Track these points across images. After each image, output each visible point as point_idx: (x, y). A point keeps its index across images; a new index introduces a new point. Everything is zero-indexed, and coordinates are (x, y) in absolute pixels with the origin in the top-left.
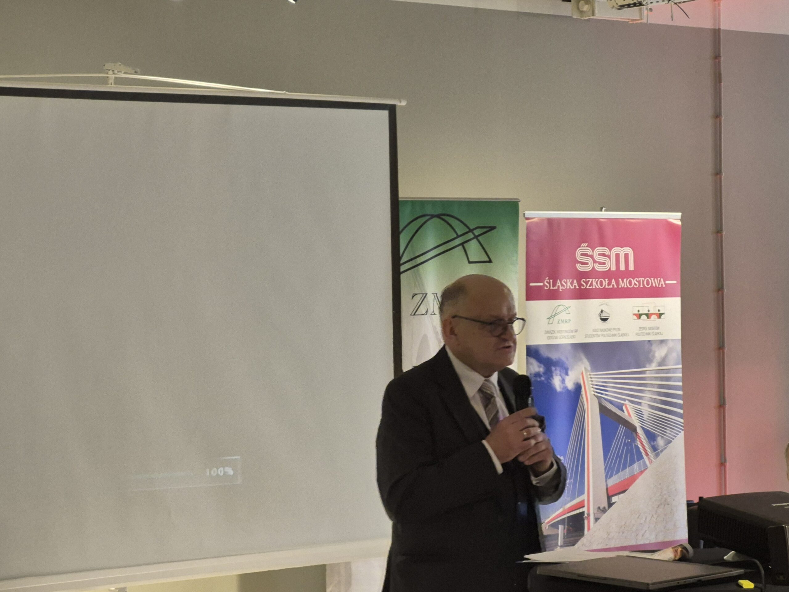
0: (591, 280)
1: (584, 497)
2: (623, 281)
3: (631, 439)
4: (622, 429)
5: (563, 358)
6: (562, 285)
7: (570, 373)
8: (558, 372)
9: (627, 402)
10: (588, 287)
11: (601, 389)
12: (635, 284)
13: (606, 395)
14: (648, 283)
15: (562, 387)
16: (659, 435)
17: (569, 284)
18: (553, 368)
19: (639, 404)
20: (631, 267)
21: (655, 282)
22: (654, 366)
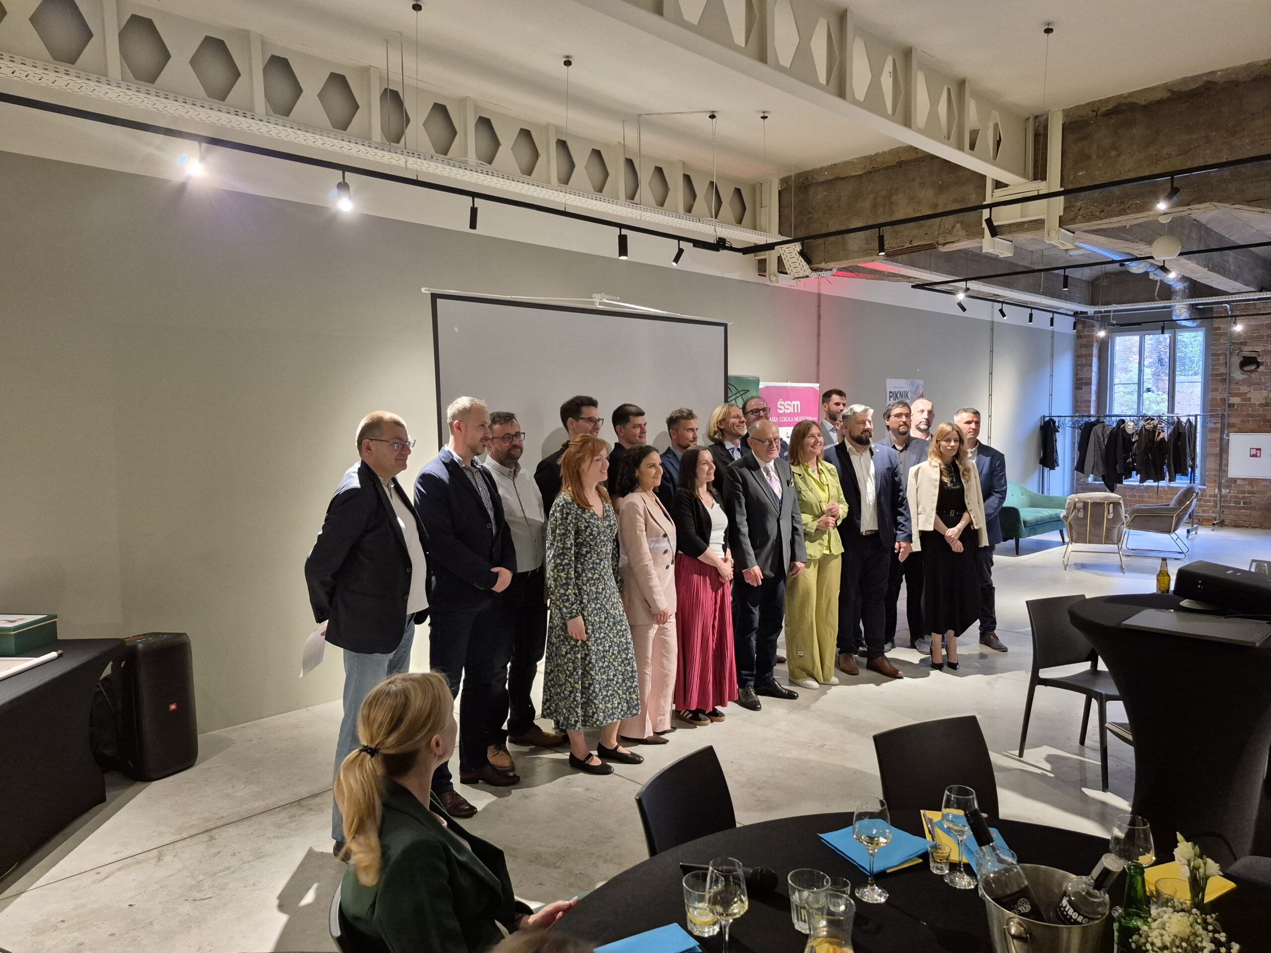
0: (783, 417)
20: (799, 411)
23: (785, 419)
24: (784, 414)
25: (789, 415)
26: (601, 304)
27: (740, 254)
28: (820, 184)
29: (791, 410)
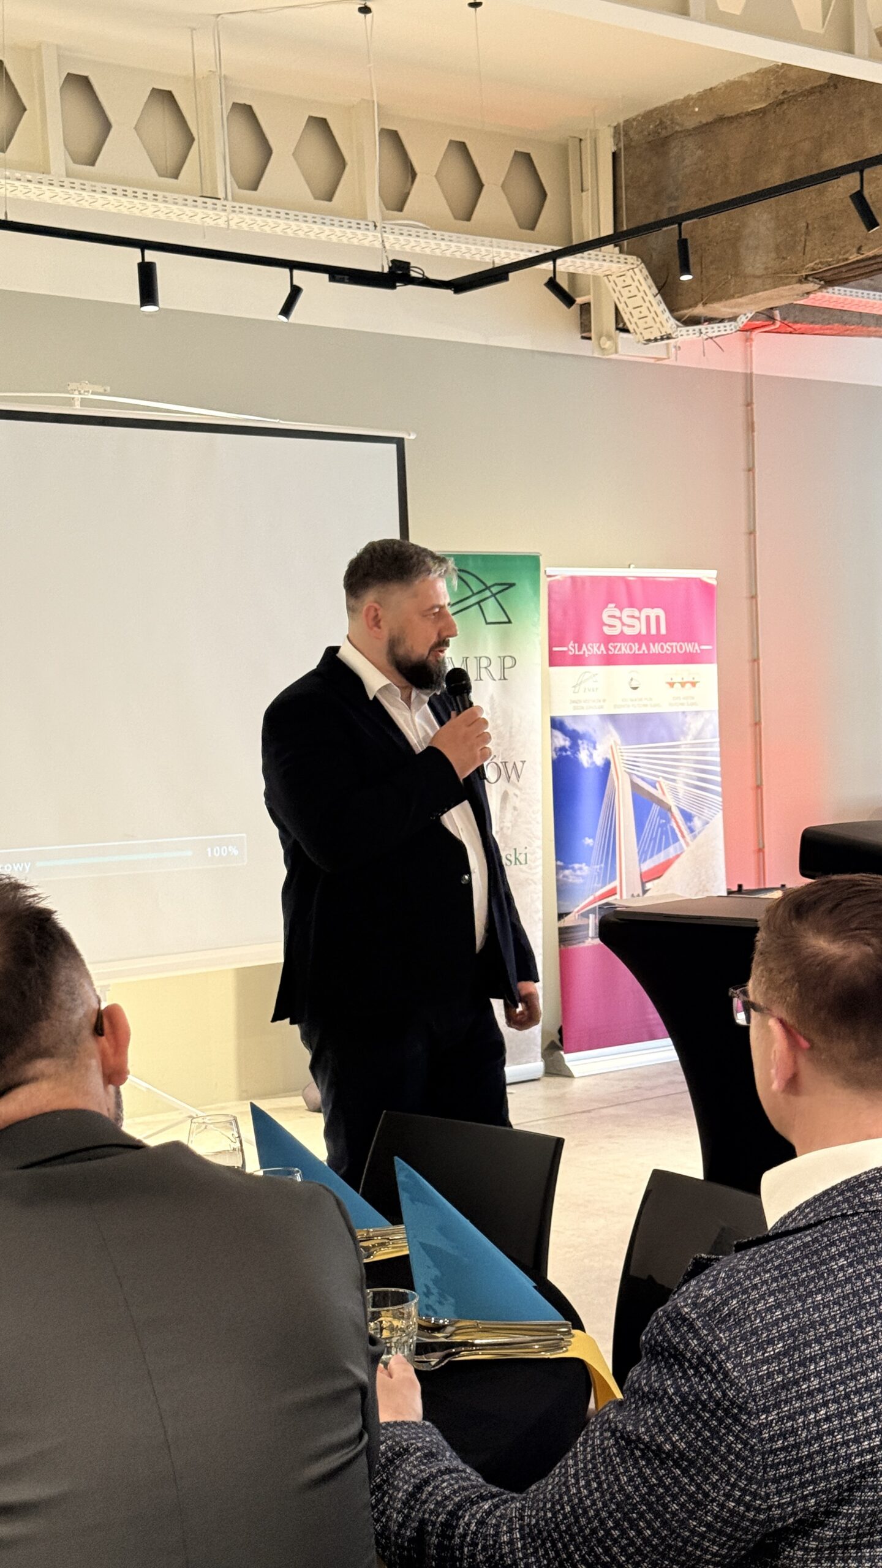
0: (619, 645)
1: (616, 883)
2: (654, 645)
3: (665, 819)
4: (655, 808)
5: (591, 731)
6: (588, 650)
7: (598, 746)
8: (585, 746)
9: (660, 779)
10: (616, 652)
11: (633, 764)
12: (667, 649)
13: (638, 771)
14: (681, 647)
15: (590, 761)
16: (695, 816)
17: (596, 649)
18: (580, 742)
19: (674, 781)
20: (663, 631)
21: (689, 647)
22: (689, 740)
23: (624, 649)
24: (622, 638)
25: (637, 639)
27: (447, 294)
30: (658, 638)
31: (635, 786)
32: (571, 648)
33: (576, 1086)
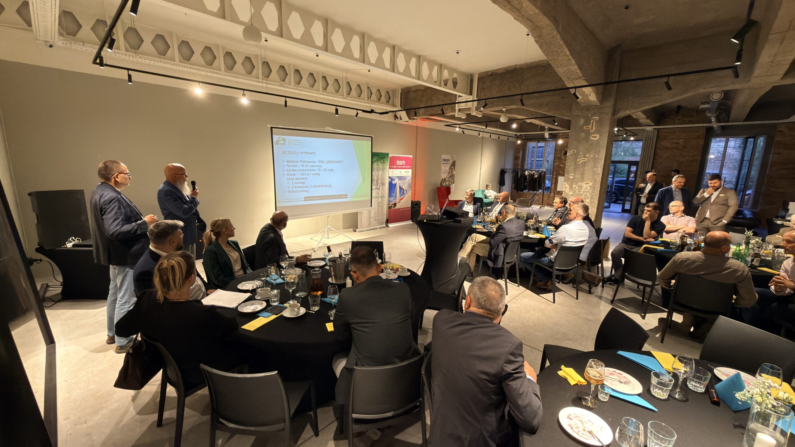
3: (403, 191)
5: (394, 179)
6: (394, 167)
7: (395, 181)
9: (403, 186)
12: (405, 167)
13: (400, 184)
16: (407, 191)
19: (405, 186)
21: (408, 167)
22: (407, 180)
23: (399, 167)
24: (399, 165)
25: (401, 165)
26: (328, 130)
27: (379, 114)
28: (412, 91)
29: (402, 164)
30: (404, 165)
31: (400, 187)
32: (392, 167)
33: (390, 229)
